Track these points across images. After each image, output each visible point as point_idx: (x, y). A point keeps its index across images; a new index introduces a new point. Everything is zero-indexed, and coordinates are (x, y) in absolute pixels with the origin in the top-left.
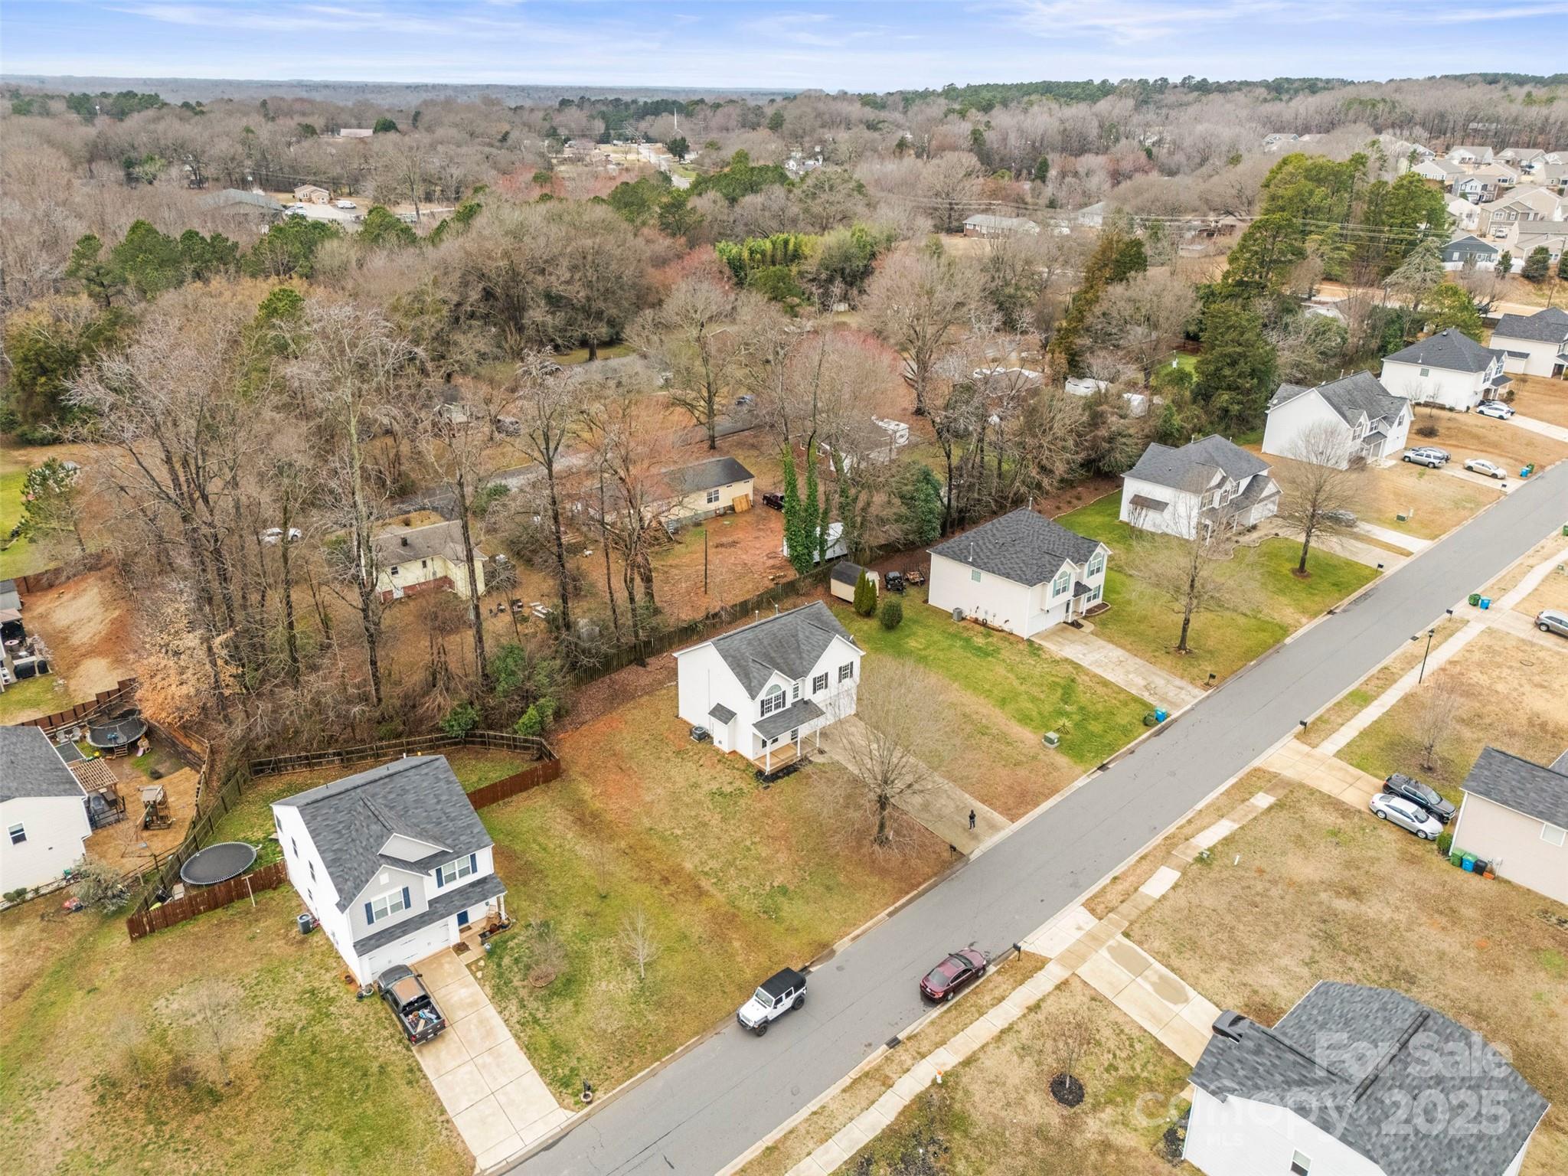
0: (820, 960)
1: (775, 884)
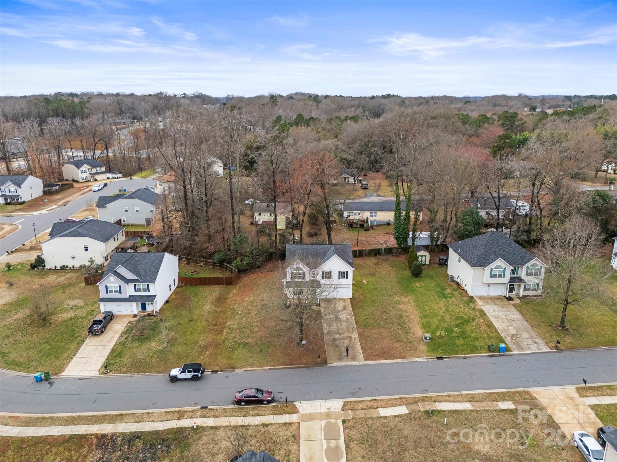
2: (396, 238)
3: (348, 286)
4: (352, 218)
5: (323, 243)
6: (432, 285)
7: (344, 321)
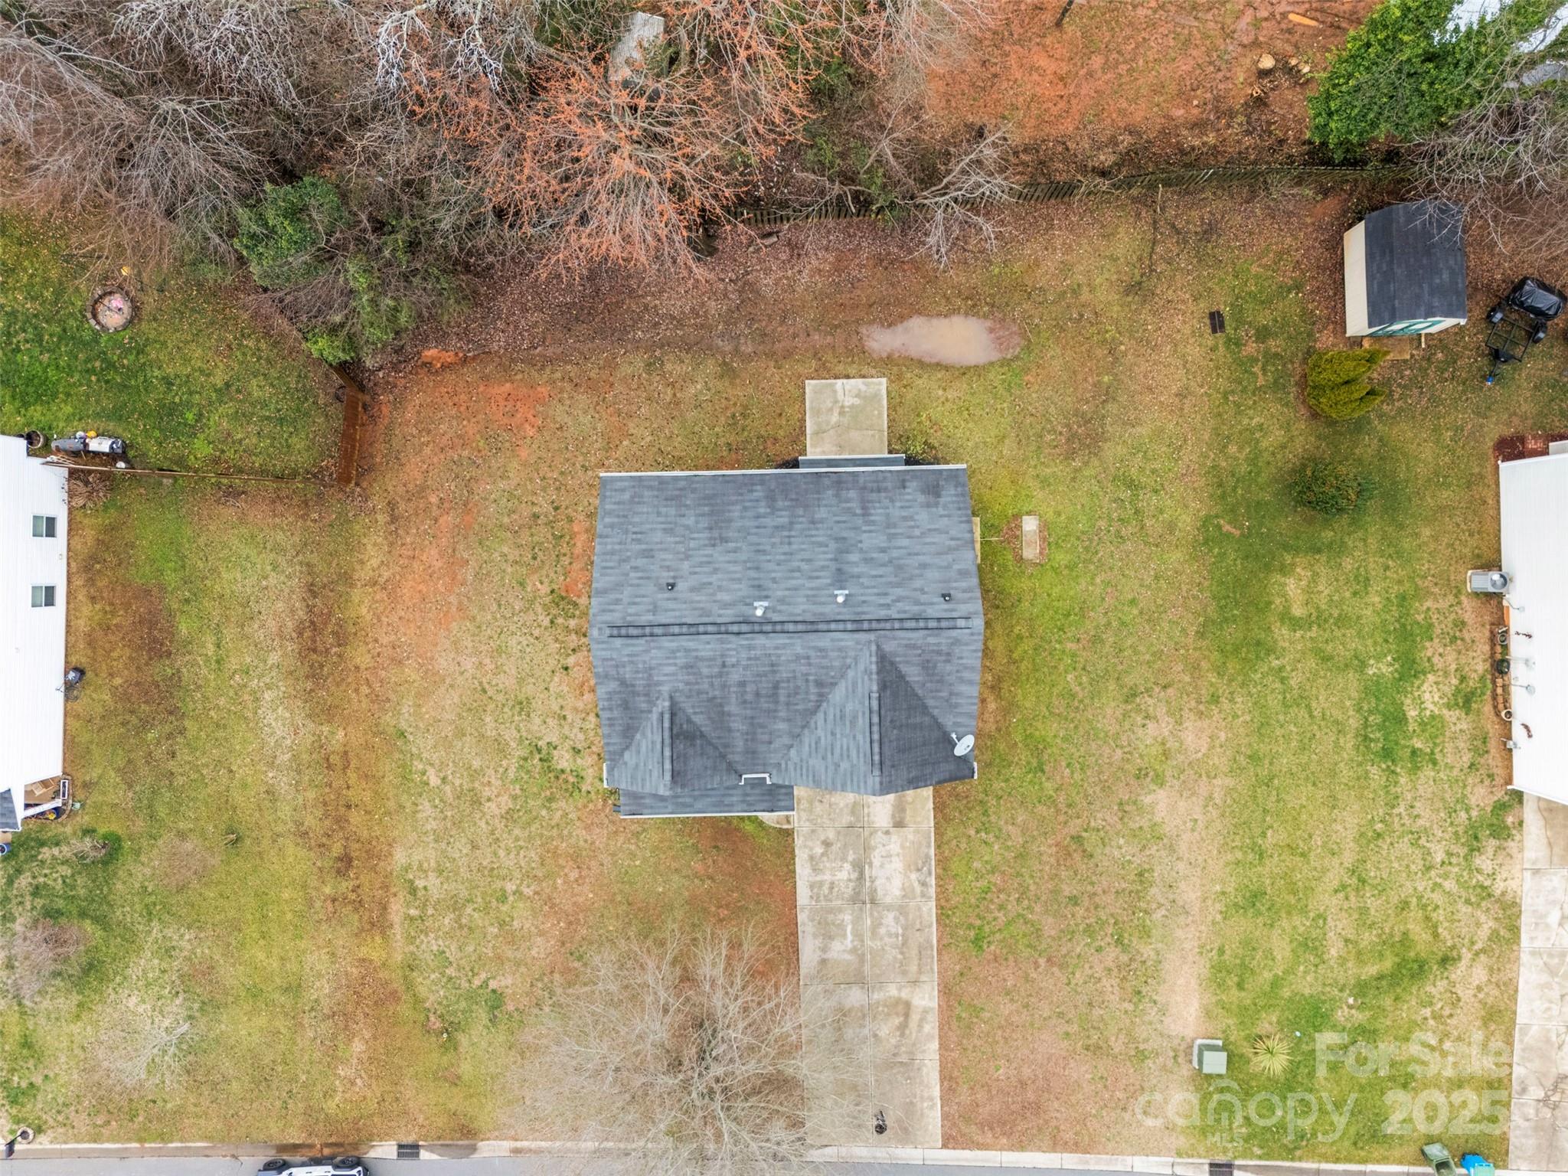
0: (445, 1148)
1: (493, 985)
7: (888, 907)
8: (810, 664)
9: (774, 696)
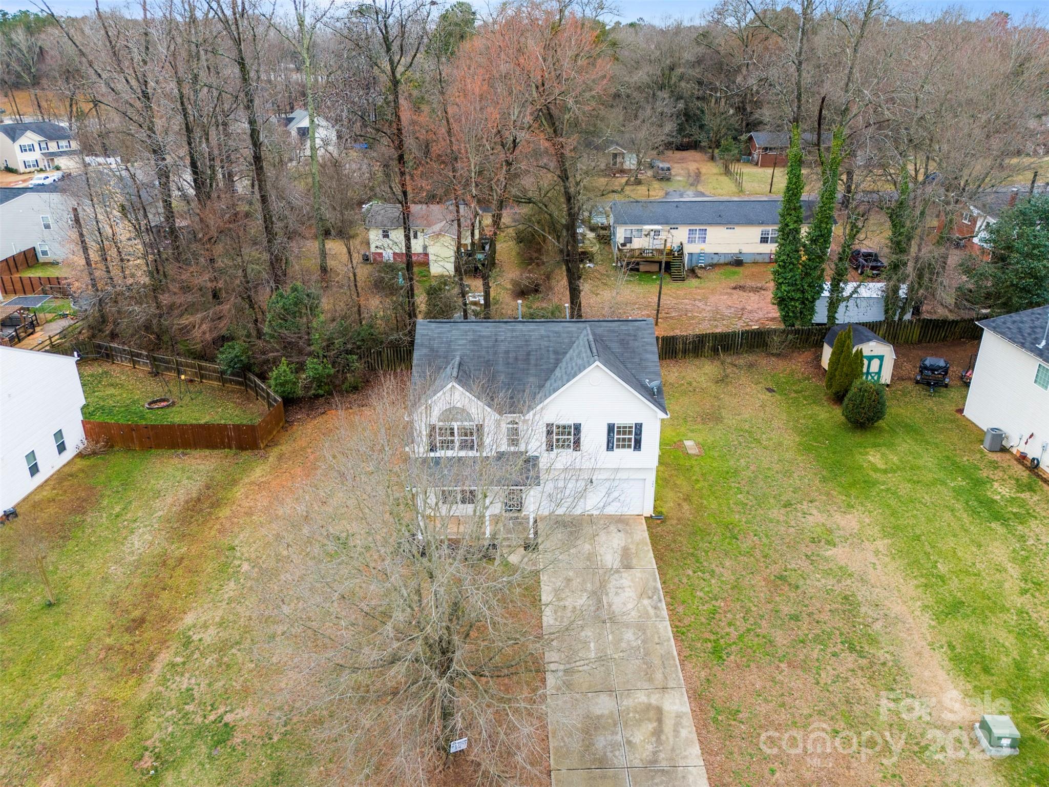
1: (228, 718)
2: (781, 302)
3: (641, 476)
4: (638, 243)
5: (553, 316)
6: (928, 460)
7: (627, 625)
8: (550, 341)
9: (527, 360)
